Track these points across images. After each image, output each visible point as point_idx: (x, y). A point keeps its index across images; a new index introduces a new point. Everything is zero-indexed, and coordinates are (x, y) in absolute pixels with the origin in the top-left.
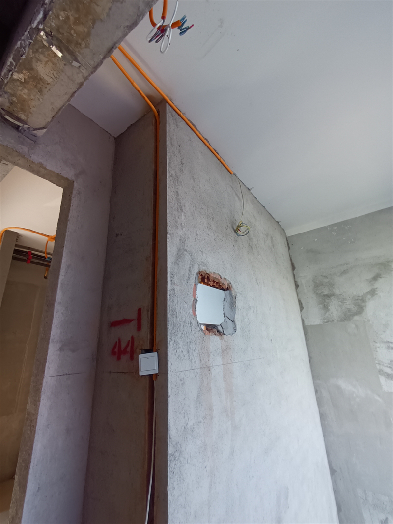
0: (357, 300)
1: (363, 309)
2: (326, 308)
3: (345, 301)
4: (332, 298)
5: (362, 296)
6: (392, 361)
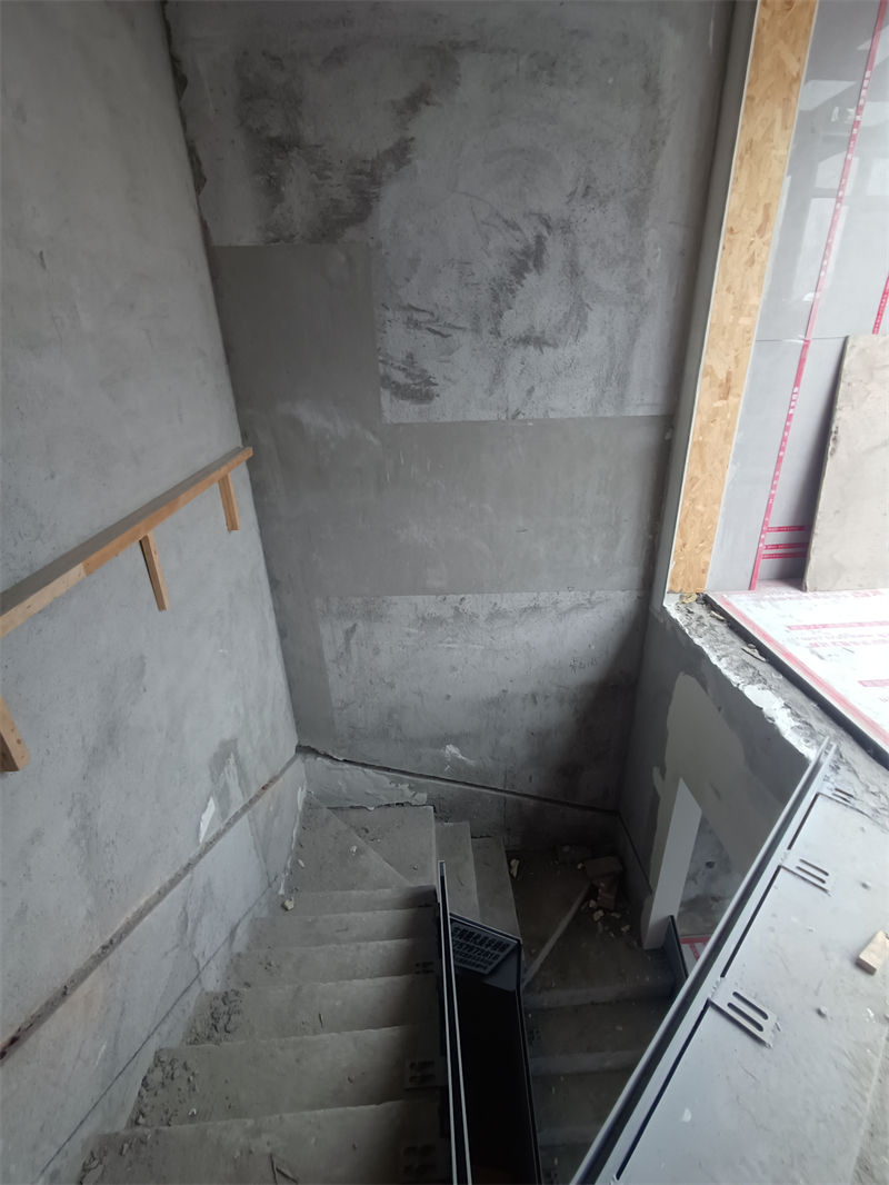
0: (360, 173)
1: (370, 208)
2: (273, 189)
3: (328, 173)
4: (294, 153)
5: (373, 162)
6: (410, 356)
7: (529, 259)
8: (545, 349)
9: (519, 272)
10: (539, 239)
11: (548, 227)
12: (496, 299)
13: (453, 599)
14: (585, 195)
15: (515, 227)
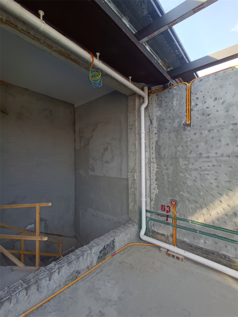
1: (89, 143)
2: (81, 142)
3: (85, 140)
4: (83, 138)
6: (92, 164)
7: (106, 149)
8: (109, 164)
9: (105, 151)
10: (107, 146)
11: (108, 144)
12: (102, 155)
13: (97, 211)
14: (113, 139)
15: (104, 144)
